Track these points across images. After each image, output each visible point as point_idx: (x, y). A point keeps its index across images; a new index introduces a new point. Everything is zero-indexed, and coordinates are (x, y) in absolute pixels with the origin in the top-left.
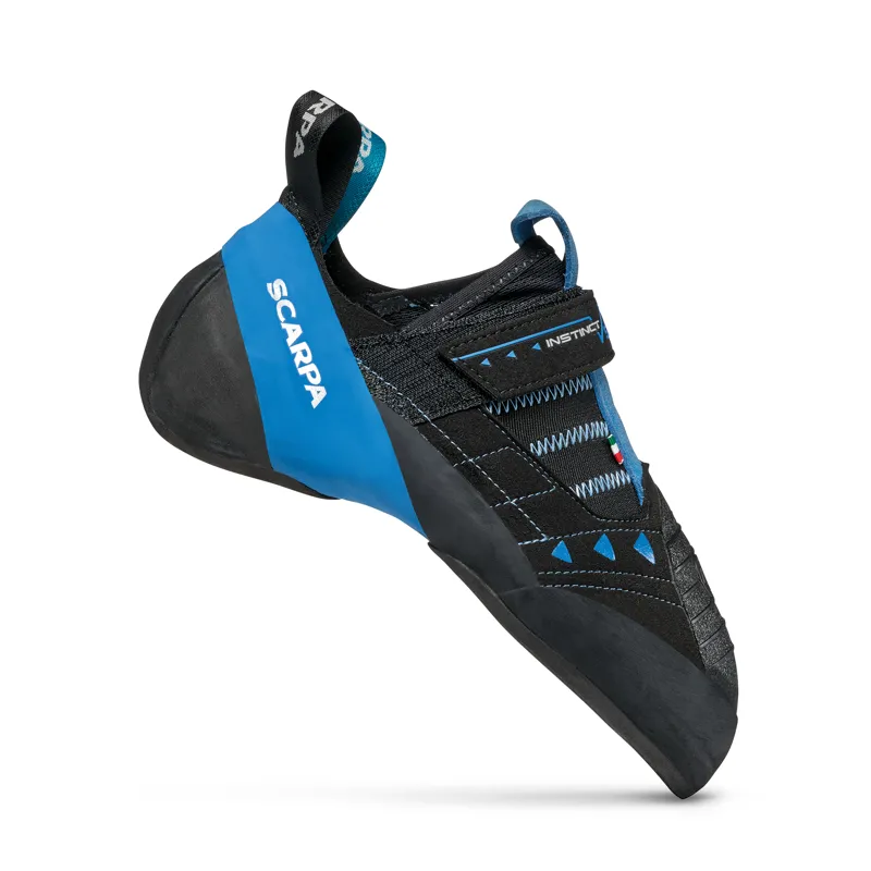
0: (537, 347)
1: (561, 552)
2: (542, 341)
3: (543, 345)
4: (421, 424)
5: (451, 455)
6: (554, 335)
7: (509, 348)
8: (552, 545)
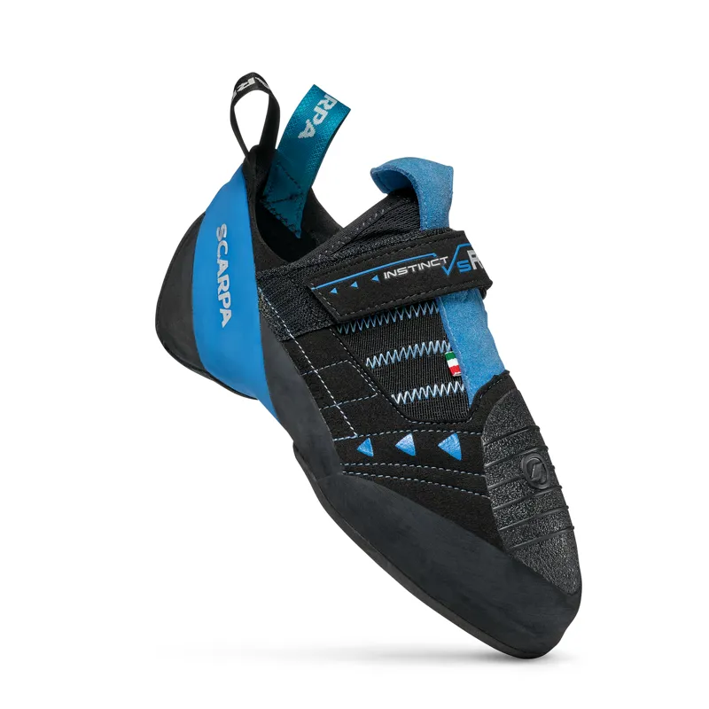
0: (376, 278)
1: (366, 448)
2: (381, 274)
3: (381, 276)
4: (287, 341)
5: (303, 367)
6: (392, 269)
7: (353, 280)
8: (359, 441)
